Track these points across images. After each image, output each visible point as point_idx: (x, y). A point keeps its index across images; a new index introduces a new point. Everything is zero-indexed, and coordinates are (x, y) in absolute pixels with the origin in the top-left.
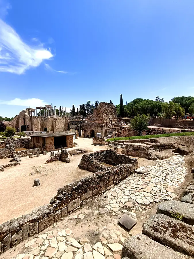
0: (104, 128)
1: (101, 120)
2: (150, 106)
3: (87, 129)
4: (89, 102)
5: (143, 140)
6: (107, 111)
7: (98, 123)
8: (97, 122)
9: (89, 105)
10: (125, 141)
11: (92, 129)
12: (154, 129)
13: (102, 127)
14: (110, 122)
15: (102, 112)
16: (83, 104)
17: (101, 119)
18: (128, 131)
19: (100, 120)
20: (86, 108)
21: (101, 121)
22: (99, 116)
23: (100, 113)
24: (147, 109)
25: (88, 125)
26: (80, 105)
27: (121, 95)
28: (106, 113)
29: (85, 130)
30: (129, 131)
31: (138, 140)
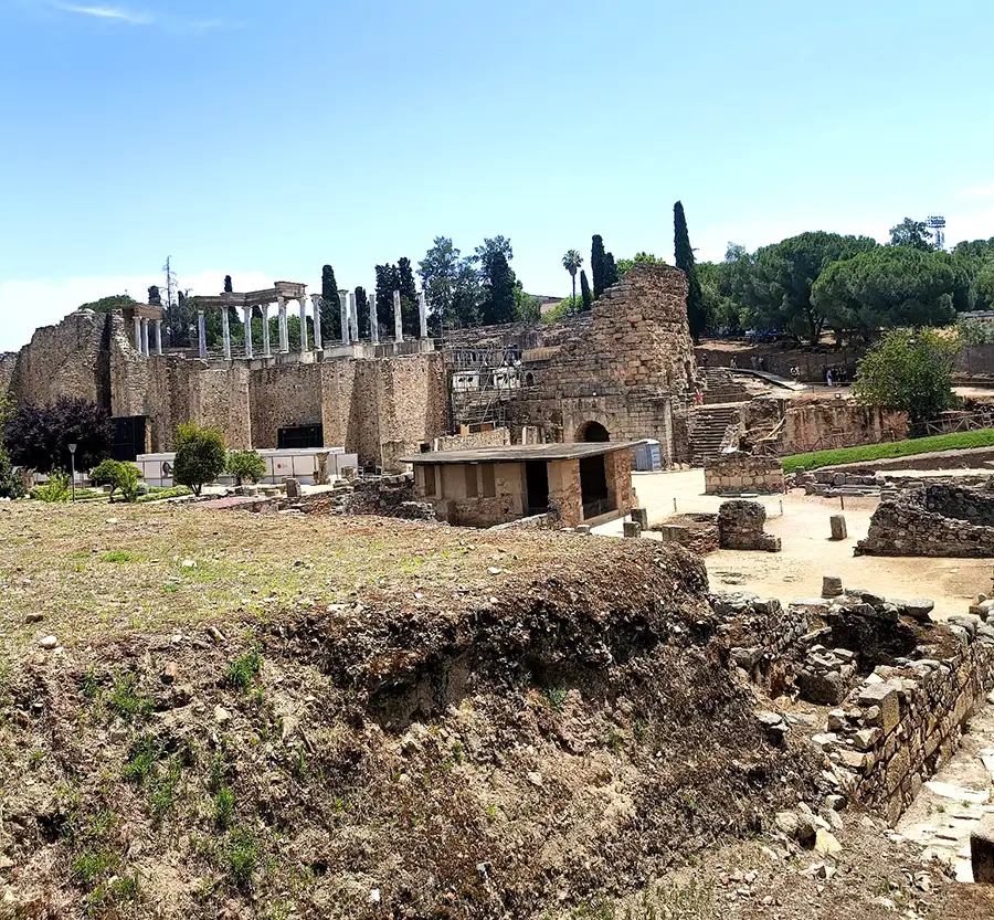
0: (668, 408)
1: (644, 363)
2: (916, 281)
3: (556, 418)
4: (443, 249)
5: (974, 450)
6: (666, 310)
7: (626, 383)
8: (620, 373)
9: (446, 265)
10: (878, 462)
11: (593, 417)
12: (969, 399)
13: (659, 405)
14: (686, 376)
15: (644, 319)
16: (404, 262)
17: (645, 356)
18: (821, 421)
19: (638, 363)
20: (424, 286)
21: (643, 369)
22: (632, 337)
23: (633, 325)
24: (903, 297)
25: (564, 397)
26: (378, 268)
27: (678, 208)
28: (661, 322)
29: (540, 426)
30: (828, 419)
31: (948, 453)
